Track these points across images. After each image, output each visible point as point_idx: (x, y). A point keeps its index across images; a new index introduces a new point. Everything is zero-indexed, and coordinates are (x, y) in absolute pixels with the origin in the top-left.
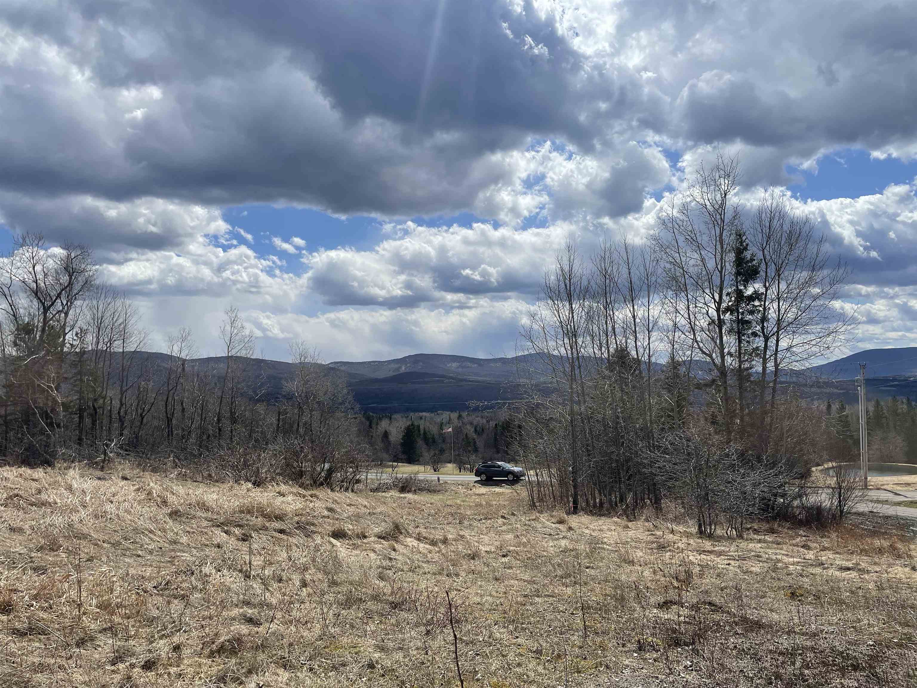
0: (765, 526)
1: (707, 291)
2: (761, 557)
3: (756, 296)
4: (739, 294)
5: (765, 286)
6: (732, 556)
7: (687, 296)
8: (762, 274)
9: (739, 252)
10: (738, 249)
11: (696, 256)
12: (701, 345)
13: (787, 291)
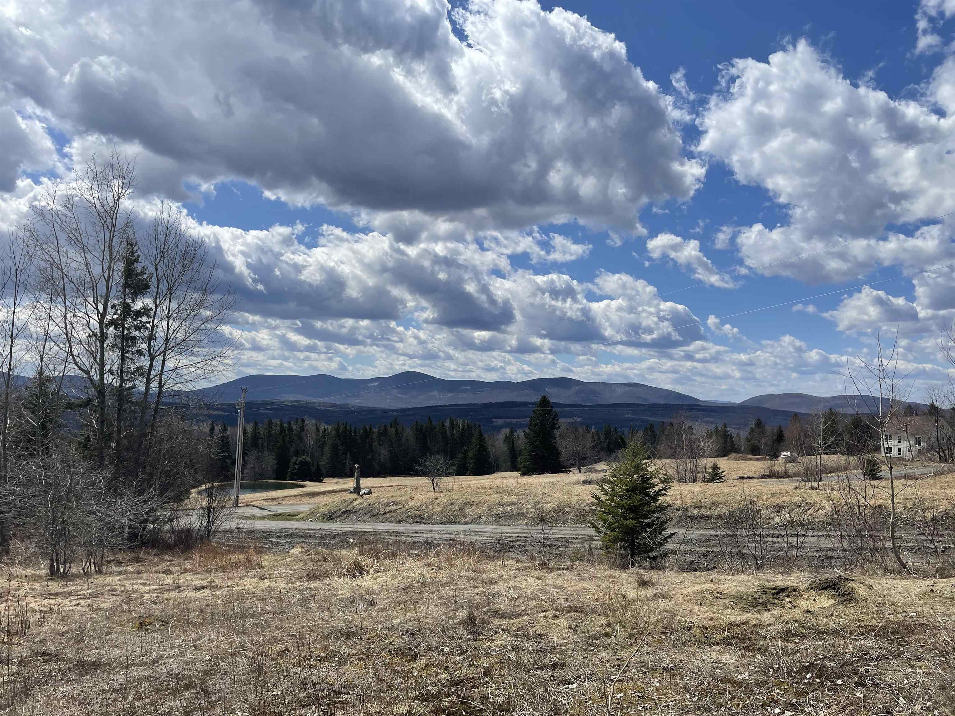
0: (130, 556)
1: (91, 300)
2: (115, 590)
3: (145, 311)
4: (126, 309)
5: (155, 302)
6: (84, 595)
7: (65, 303)
8: (153, 289)
9: (130, 262)
10: (128, 259)
11: (80, 259)
12: (78, 360)
13: (177, 311)
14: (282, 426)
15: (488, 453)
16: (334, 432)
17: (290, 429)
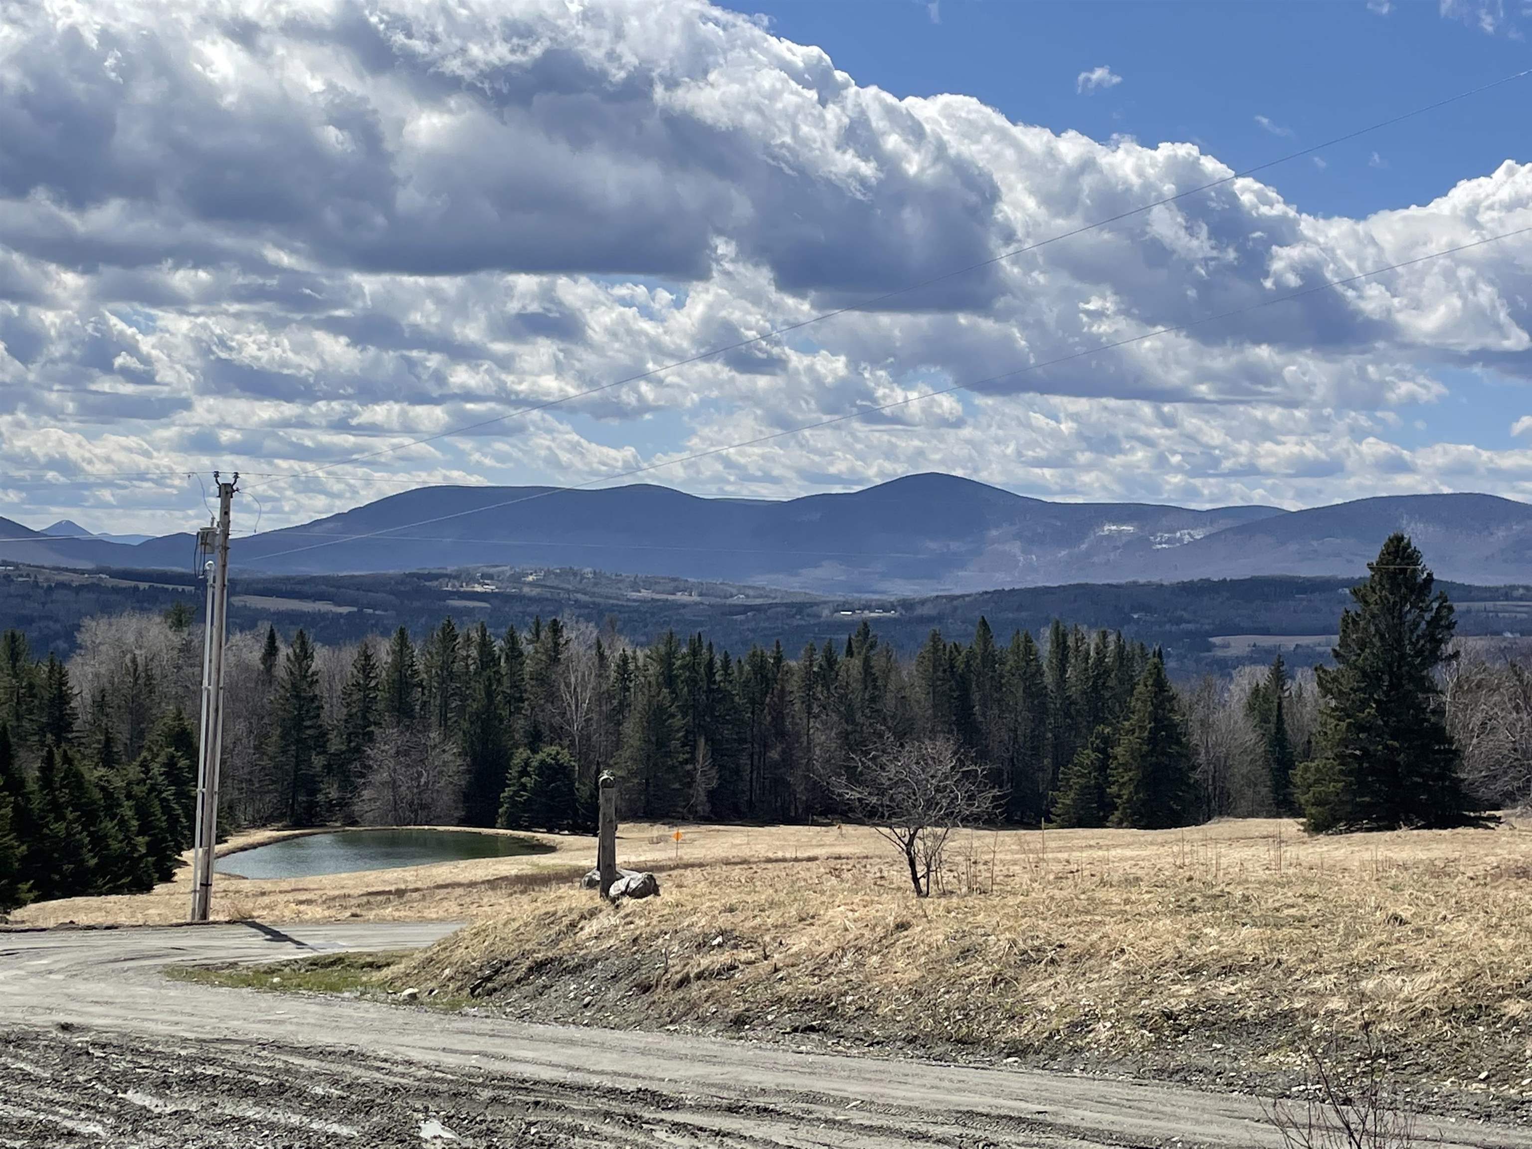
14: (485, 645)
15: (1188, 753)
16: (654, 669)
17: (514, 653)
